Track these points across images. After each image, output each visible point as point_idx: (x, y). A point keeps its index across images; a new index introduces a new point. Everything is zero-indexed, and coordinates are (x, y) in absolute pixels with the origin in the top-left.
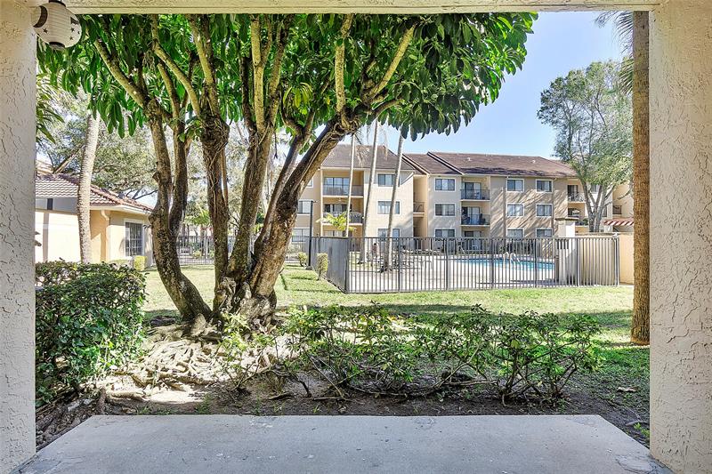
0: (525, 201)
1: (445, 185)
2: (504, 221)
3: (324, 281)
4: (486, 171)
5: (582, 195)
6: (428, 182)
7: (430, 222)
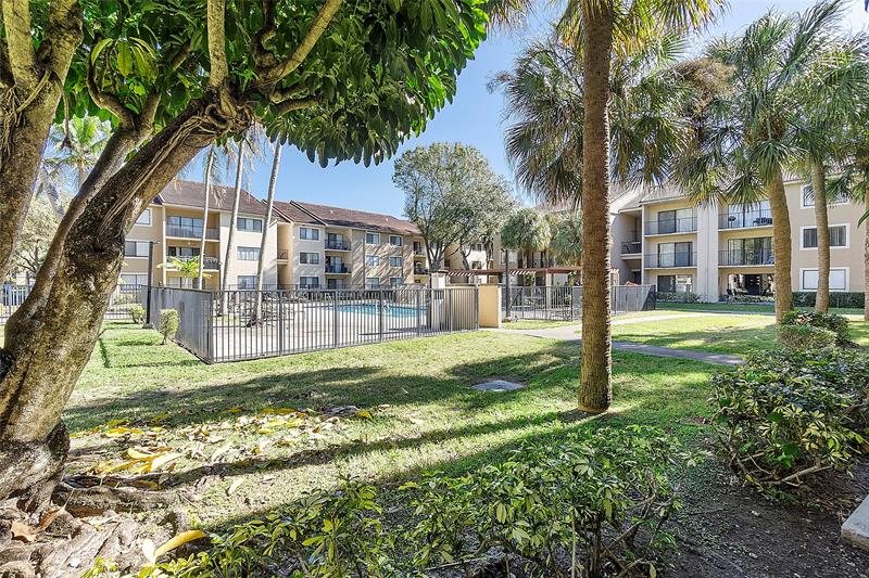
0: (381, 253)
1: (309, 235)
2: (363, 271)
3: (171, 346)
4: (348, 224)
5: (425, 250)
6: (292, 230)
7: (295, 269)
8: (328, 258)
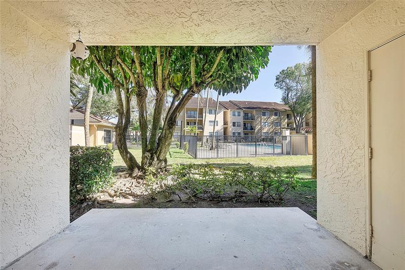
0: (270, 121)
1: (237, 114)
2: (261, 129)
3: (187, 154)
4: (253, 108)
5: (293, 118)
6: (229, 113)
7: (230, 129)
8: (245, 124)
